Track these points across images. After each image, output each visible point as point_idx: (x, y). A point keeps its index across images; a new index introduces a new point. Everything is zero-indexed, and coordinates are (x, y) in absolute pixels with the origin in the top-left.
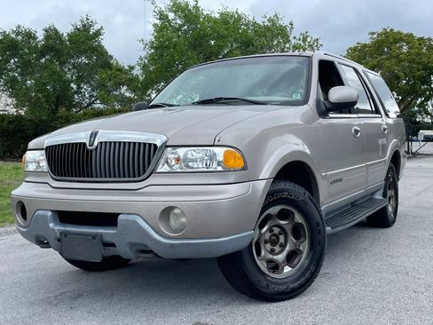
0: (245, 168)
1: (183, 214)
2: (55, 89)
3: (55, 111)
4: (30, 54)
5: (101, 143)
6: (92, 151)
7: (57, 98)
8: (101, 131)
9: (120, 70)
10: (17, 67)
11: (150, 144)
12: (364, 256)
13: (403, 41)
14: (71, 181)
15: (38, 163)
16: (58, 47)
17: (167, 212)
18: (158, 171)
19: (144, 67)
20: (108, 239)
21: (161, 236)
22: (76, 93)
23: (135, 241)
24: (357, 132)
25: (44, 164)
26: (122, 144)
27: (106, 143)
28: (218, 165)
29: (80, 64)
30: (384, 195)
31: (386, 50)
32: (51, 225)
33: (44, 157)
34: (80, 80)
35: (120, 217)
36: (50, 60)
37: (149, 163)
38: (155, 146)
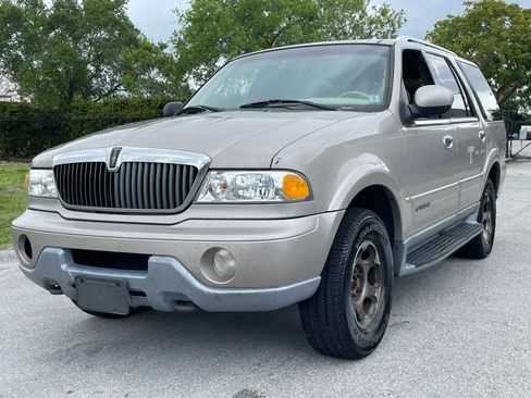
0: (310, 198)
1: (231, 256)
2: (68, 72)
3: (69, 100)
4: (37, 26)
5: (126, 163)
6: (113, 173)
7: (71, 83)
8: (124, 148)
9: (149, 48)
10: (20, 43)
11: (188, 167)
12: (452, 298)
13: (506, 14)
14: (88, 211)
15: (45, 186)
16: (70, 18)
17: (210, 255)
18: (199, 201)
19: (180, 45)
20: (136, 287)
21: (204, 284)
22: (94, 76)
23: (171, 290)
24: (448, 141)
25: (53, 187)
26: (152, 166)
27: (131, 163)
28: (276, 194)
29: (98, 40)
30: (479, 219)
31: (483, 25)
32: (64, 267)
33: (52, 179)
34: (99, 60)
35: (151, 259)
36: (61, 35)
37: (188, 191)
38: (195, 168)
